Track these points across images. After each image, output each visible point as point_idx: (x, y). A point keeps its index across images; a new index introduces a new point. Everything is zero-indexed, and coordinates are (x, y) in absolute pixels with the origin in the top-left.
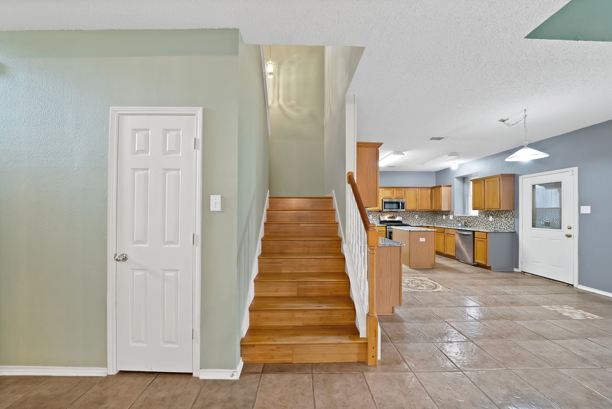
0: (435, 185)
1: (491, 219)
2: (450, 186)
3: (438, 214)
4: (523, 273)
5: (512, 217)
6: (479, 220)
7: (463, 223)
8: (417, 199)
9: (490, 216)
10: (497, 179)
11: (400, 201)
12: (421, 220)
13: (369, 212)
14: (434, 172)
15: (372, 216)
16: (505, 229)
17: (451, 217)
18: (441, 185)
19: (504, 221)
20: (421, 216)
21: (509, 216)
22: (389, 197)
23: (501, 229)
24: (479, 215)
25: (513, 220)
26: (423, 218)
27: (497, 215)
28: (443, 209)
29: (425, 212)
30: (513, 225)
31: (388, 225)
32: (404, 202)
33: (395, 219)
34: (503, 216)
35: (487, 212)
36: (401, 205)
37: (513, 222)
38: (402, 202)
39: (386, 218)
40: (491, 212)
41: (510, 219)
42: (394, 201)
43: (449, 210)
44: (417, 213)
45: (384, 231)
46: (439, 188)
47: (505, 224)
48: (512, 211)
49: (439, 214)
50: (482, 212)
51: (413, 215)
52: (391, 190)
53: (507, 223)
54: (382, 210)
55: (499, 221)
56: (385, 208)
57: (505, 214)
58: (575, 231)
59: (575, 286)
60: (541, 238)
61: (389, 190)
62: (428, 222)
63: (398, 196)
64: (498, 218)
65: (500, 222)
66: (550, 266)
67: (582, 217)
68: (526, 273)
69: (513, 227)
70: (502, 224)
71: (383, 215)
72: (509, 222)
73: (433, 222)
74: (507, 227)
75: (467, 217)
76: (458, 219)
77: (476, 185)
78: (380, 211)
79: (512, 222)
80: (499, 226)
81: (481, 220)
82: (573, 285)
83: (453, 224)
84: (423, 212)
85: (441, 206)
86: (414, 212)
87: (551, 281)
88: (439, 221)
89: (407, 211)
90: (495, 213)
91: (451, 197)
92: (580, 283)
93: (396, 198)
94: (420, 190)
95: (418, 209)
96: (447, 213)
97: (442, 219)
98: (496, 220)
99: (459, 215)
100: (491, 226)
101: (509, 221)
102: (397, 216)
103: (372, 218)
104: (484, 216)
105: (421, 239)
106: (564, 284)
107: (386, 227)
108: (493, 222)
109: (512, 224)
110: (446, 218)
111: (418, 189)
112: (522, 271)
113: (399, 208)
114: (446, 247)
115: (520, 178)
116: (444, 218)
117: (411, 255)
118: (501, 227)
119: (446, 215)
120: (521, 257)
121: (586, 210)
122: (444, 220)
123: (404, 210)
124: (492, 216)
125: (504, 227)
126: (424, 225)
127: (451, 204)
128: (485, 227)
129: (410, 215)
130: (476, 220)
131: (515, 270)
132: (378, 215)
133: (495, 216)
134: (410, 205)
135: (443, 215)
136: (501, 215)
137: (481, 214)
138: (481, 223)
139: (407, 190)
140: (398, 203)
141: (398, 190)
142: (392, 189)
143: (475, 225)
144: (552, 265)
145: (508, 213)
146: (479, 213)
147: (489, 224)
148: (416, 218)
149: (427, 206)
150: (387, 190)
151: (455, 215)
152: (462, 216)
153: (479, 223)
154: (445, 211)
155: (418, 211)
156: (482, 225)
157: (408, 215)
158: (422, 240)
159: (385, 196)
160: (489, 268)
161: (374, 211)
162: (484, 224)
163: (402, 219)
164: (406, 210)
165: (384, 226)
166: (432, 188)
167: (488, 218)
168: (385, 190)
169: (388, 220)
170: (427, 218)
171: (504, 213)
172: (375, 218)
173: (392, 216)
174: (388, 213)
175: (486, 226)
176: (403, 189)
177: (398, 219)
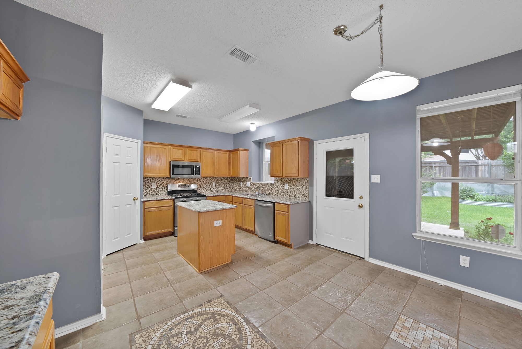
0: (233, 149)
1: (286, 187)
2: (247, 150)
3: (235, 180)
4: (317, 245)
5: (306, 185)
6: (275, 187)
7: (260, 191)
8: (214, 163)
9: (285, 184)
10: (296, 143)
11: (194, 164)
12: (219, 188)
13: (151, 179)
14: (232, 134)
15: (156, 184)
16: (300, 198)
17: (248, 184)
18: (239, 149)
19: (299, 189)
20: (219, 183)
21: (304, 184)
22: (180, 159)
23: (296, 198)
24: (275, 182)
25: (308, 188)
26: (221, 185)
27: (292, 182)
28: (241, 176)
29: (223, 179)
30: (308, 194)
31: (177, 198)
32: (199, 166)
33: (188, 188)
34: (297, 184)
35: (283, 180)
36: (196, 170)
37: (308, 190)
38: (196, 166)
39: (176, 187)
40: (287, 179)
41: (304, 187)
42: (186, 164)
43: (247, 177)
44: (215, 180)
45: (171, 206)
46: (237, 152)
47: (299, 193)
48: (307, 179)
49: (237, 180)
50: (278, 179)
51: (211, 182)
52: (182, 150)
53: (302, 191)
54: (169, 176)
55: (295, 189)
56: (173, 174)
57: (300, 182)
58: (366, 202)
59: (366, 259)
60: (334, 208)
61: (179, 149)
62: (226, 190)
63: (192, 159)
64: (293, 186)
65: (295, 191)
66: (343, 238)
67: (372, 185)
68: (320, 246)
69: (307, 196)
70: (296, 193)
71: (172, 182)
72: (304, 191)
73: (231, 190)
74: (302, 196)
75: (264, 184)
76: (256, 187)
77: (274, 148)
78: (168, 178)
79: (306, 190)
80: (294, 195)
81: (277, 188)
82: (364, 258)
83: (250, 192)
84: (220, 178)
85: (238, 173)
86: (211, 178)
87: (344, 253)
88: (237, 189)
89: (204, 178)
90: (291, 180)
91: (248, 162)
92: (370, 256)
93: (190, 161)
94: (218, 153)
95: (215, 175)
96: (244, 180)
97: (239, 186)
98: (291, 188)
99: (256, 182)
100: (286, 194)
101: (304, 189)
102: (191, 184)
103: (155, 187)
104: (280, 184)
105: (215, 222)
106: (356, 257)
107: (174, 199)
108: (289, 190)
109: (306, 193)
110: (243, 185)
111: (215, 151)
112: (316, 244)
113: (192, 173)
114: (245, 220)
115: (315, 143)
116: (241, 185)
117: (201, 251)
118: (296, 196)
119: (243, 182)
120: (316, 228)
121: (376, 179)
122: (241, 188)
123: (199, 176)
124: (287, 184)
125: (300, 196)
126: (222, 194)
127: (248, 170)
128: (280, 196)
129: (207, 182)
130: (272, 188)
131: (310, 242)
132: (165, 183)
133: (290, 184)
134: (205, 171)
135: (240, 181)
136: (296, 183)
137: (277, 181)
138: (277, 191)
139: (203, 151)
140: (192, 167)
141: (191, 150)
142: (184, 149)
143: (271, 192)
144: (344, 237)
145: (303, 180)
146: (275, 180)
147: (284, 192)
148: (214, 185)
149: (224, 171)
150: (177, 149)
151: (252, 182)
152: (259, 183)
153: (275, 191)
154: (242, 178)
155: (216, 178)
156: (278, 193)
157: (205, 182)
158: (218, 223)
159: (174, 157)
160: (290, 246)
161: (159, 178)
162: (280, 192)
163: (197, 187)
164: (201, 176)
165: (171, 199)
166: (230, 151)
167: (284, 185)
168: (174, 149)
169: (179, 189)
170: (225, 185)
171: (299, 180)
172: (160, 187)
173: (185, 183)
174: (179, 180)
175: (282, 194)
176: (199, 150)
177: (193, 187)
